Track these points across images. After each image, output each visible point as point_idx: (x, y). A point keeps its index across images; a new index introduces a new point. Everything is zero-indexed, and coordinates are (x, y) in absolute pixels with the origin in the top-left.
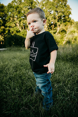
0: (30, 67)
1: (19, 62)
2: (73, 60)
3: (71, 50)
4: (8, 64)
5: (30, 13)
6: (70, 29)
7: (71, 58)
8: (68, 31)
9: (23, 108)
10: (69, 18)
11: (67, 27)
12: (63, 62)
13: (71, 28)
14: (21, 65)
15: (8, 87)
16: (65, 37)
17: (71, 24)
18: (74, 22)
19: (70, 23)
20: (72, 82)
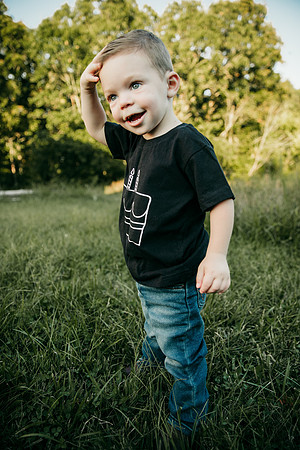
0: (120, 264)
1: (80, 243)
2: (287, 238)
3: (280, 200)
4: (36, 249)
5: (113, 54)
6: (277, 118)
7: (278, 229)
8: (270, 125)
9: (91, 421)
10: (271, 75)
11: (266, 109)
12: (249, 246)
13: (281, 112)
14: (88, 252)
15: (34, 339)
16: (256, 149)
17: (281, 100)
18: (291, 91)
19: (277, 95)
20: (283, 321)
